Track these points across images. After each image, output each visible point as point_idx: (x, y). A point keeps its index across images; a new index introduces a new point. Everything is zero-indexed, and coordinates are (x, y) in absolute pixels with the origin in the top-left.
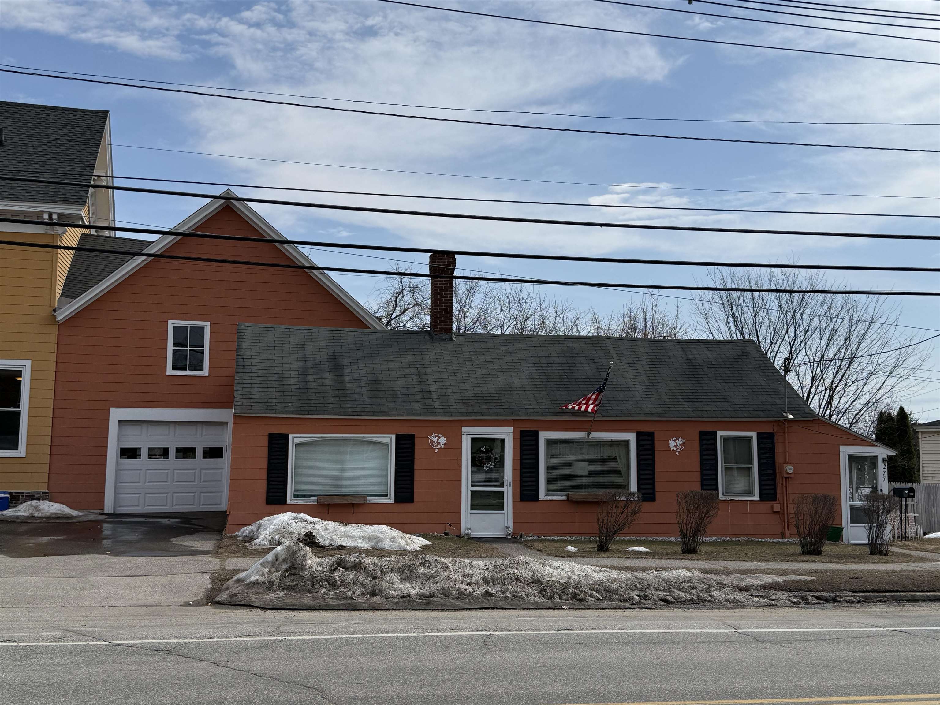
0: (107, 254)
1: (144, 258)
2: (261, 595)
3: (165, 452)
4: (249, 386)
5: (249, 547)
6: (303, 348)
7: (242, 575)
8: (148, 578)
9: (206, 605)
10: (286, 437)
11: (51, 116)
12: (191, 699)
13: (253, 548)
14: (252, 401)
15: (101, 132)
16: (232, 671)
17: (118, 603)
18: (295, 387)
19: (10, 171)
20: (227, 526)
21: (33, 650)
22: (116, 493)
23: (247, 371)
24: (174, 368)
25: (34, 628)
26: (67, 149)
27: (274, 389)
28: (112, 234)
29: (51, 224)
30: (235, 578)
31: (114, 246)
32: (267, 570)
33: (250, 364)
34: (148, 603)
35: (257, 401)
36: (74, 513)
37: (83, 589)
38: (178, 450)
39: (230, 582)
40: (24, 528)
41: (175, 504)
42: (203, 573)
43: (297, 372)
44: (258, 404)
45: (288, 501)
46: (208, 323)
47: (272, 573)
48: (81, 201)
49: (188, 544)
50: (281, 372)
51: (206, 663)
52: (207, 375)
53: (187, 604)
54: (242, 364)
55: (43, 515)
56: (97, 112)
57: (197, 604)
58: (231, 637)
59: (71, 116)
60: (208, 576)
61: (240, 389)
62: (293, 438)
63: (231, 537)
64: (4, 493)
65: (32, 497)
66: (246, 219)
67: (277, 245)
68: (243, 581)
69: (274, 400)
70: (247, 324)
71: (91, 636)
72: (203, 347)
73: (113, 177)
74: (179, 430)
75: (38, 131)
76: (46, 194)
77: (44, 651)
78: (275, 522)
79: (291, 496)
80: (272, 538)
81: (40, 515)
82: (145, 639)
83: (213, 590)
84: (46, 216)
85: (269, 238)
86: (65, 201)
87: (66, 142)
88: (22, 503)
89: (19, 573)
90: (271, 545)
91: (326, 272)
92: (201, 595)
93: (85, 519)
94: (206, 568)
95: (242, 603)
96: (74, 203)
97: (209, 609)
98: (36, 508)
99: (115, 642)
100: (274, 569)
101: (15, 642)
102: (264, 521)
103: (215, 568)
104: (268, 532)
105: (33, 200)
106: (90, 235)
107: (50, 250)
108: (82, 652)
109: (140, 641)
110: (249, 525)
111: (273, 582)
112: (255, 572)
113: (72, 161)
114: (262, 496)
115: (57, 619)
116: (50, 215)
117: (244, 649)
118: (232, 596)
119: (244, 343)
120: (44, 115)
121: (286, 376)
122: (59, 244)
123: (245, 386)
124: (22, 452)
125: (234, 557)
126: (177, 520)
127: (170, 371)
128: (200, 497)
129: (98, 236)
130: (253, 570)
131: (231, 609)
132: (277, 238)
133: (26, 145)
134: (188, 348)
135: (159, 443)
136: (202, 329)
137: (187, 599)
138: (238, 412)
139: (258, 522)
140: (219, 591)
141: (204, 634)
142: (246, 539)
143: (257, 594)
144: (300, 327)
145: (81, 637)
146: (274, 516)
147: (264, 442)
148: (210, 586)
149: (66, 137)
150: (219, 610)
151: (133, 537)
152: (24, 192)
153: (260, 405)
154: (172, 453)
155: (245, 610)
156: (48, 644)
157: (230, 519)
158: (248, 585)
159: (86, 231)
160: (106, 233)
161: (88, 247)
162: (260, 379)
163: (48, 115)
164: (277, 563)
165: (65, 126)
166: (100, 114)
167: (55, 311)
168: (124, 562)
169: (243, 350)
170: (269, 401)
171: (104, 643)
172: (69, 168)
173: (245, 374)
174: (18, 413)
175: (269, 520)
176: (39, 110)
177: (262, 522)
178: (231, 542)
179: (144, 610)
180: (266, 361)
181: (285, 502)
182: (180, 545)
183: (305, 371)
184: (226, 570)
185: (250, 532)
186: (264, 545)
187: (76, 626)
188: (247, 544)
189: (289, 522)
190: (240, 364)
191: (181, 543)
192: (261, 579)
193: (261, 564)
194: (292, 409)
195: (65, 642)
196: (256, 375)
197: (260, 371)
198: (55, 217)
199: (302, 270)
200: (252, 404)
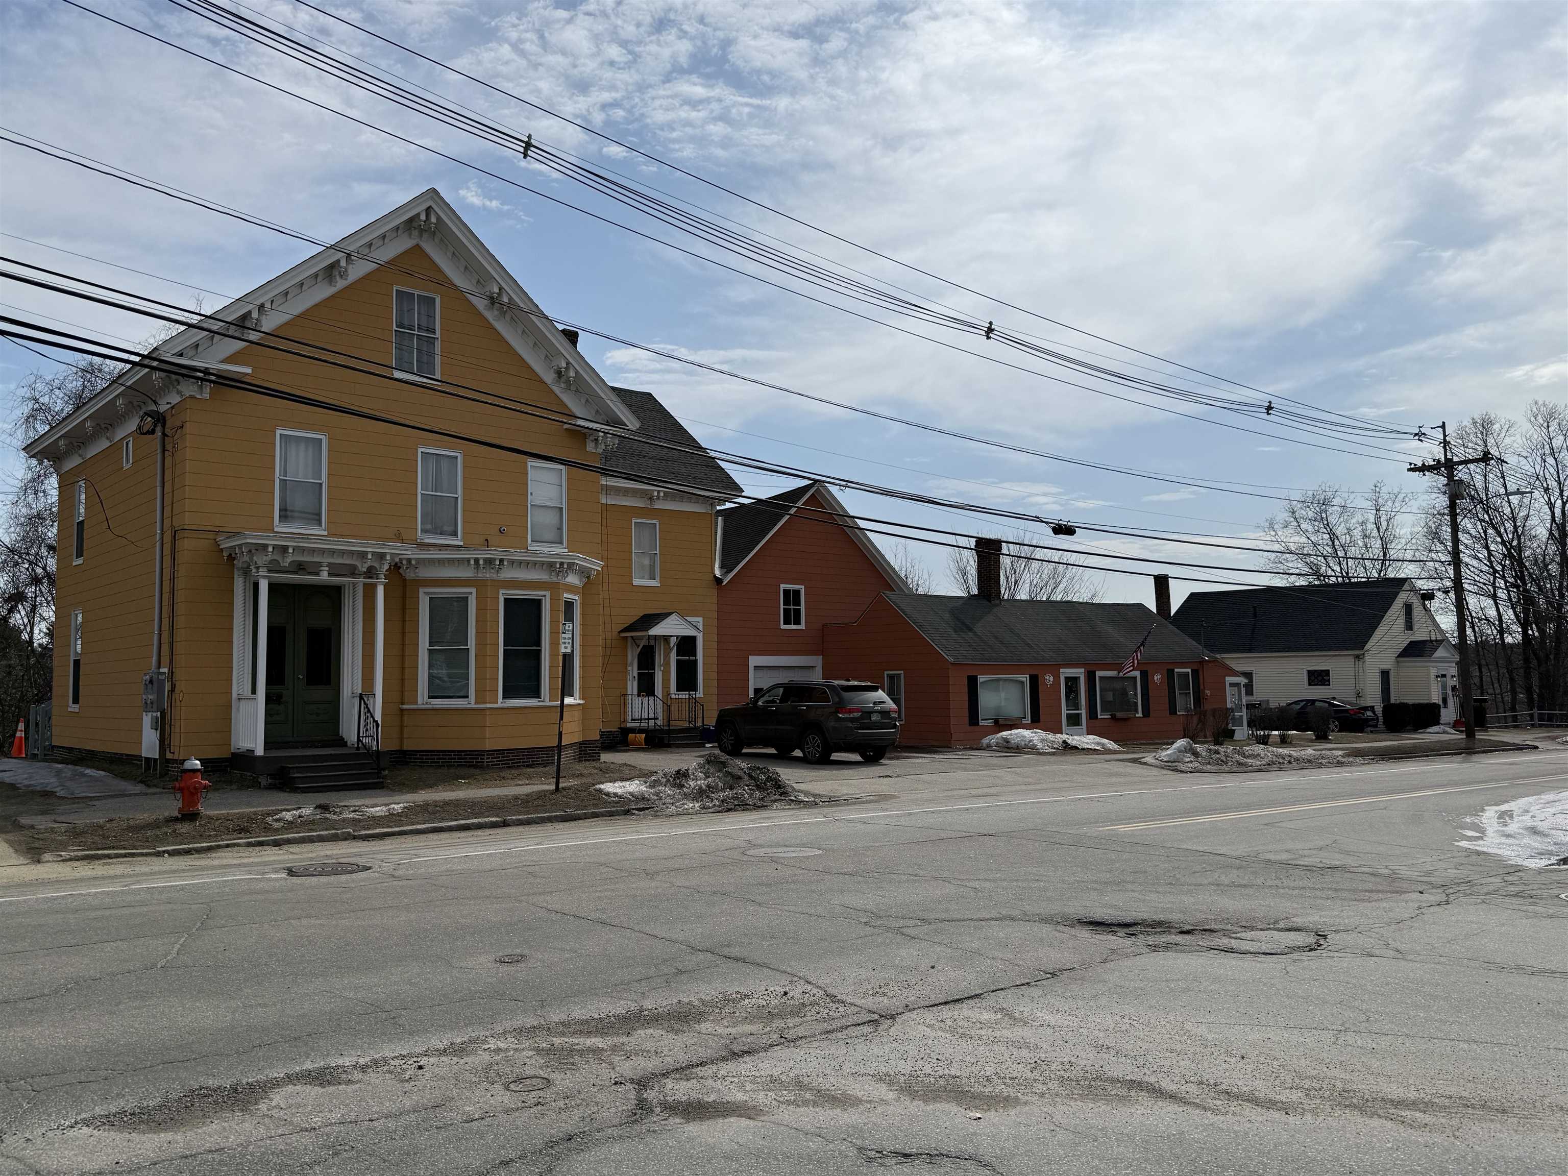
6: (934, 611)
10: (976, 677)
18: (961, 641)
23: (926, 629)
24: (784, 623)
33: (921, 624)
35: (954, 651)
43: (951, 630)
44: (958, 654)
45: (980, 723)
46: (803, 587)
50: (944, 630)
52: (804, 628)
62: (980, 678)
72: (800, 606)
79: (980, 719)
119: (902, 607)
121: (949, 633)
124: (700, 693)
127: (782, 626)
134: (792, 607)
136: (799, 591)
138: (952, 660)
147: (965, 682)
162: (939, 635)
169: (908, 613)
170: (961, 651)
174: (696, 662)
180: (928, 621)
183: (954, 629)
197: (933, 630)
200: (955, 654)
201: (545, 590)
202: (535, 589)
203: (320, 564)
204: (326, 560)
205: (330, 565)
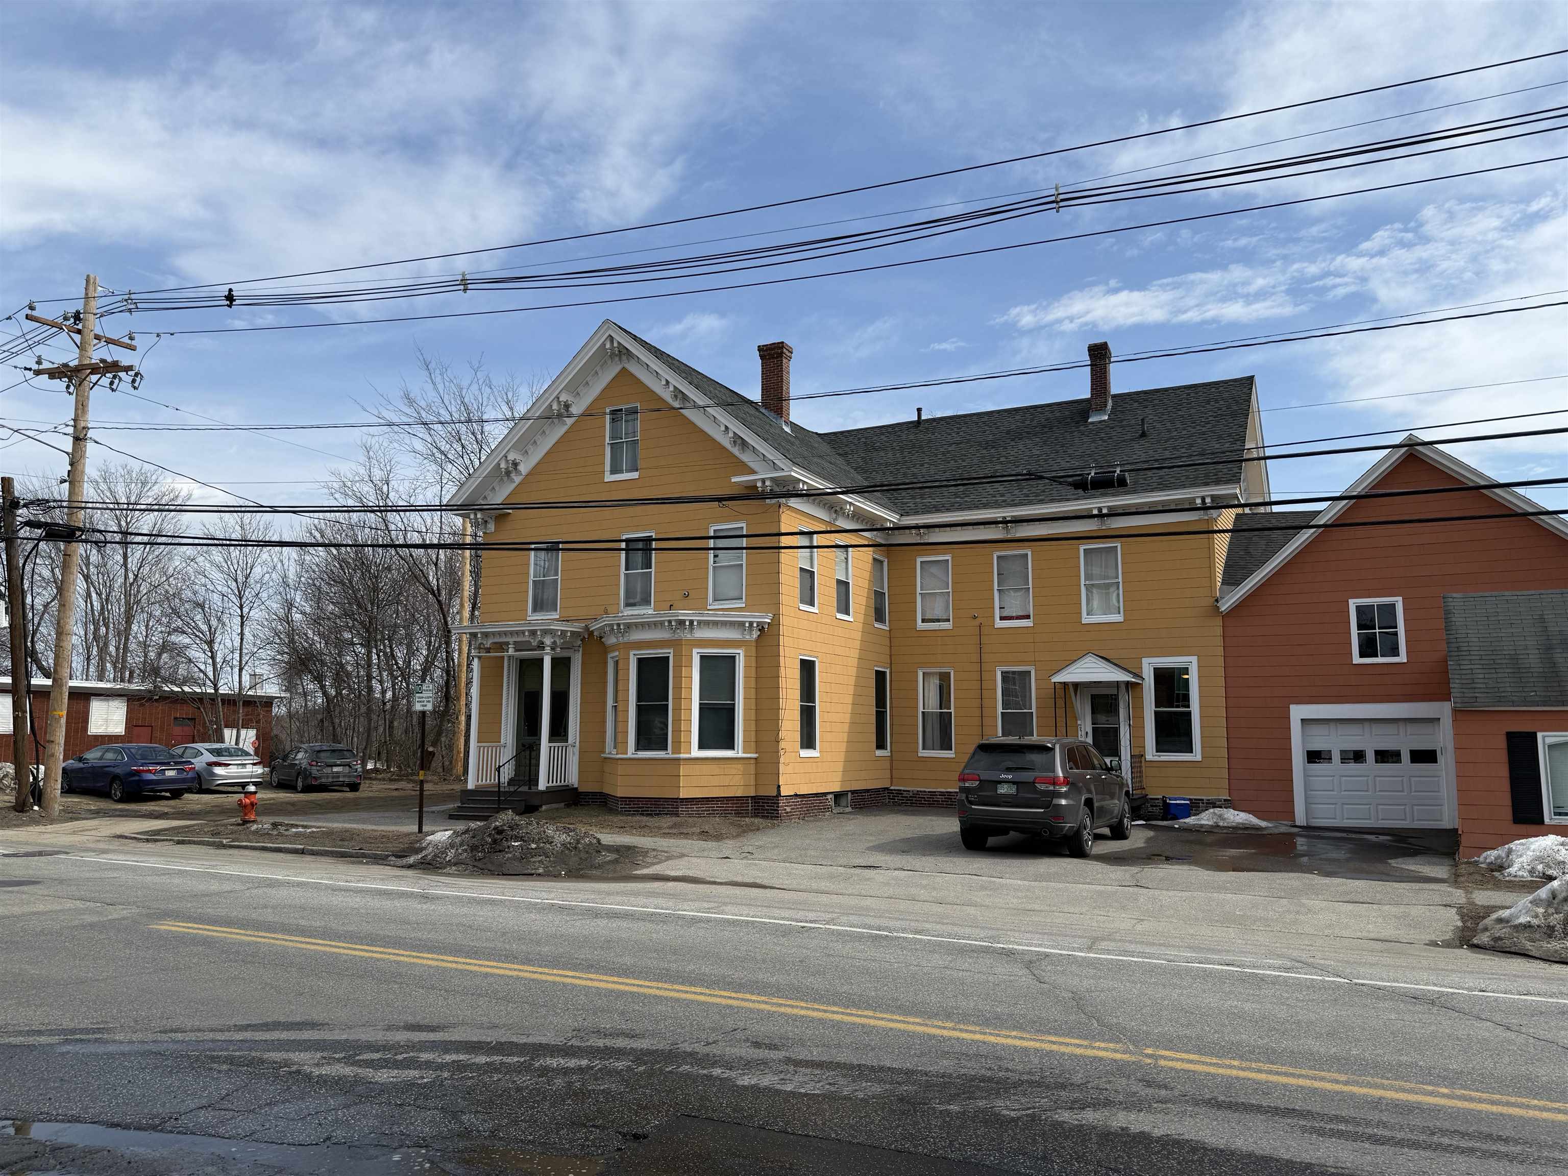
0: (1266, 533)
1: (1313, 530)
2: (1538, 943)
3: (1358, 756)
4: (1469, 672)
5: (1501, 877)
6: (1542, 619)
7: (1505, 913)
8: (1375, 906)
9: (1461, 947)
10: (1533, 736)
11: (1192, 395)
12: (1486, 1068)
13: (1507, 879)
14: (1476, 690)
15: (1249, 400)
16: (1532, 1040)
17: (1345, 933)
18: (1537, 670)
19: (1156, 460)
20: (1461, 848)
21: (1263, 979)
22: (1307, 803)
23: (1464, 653)
24: (1362, 656)
25: (1256, 954)
26: (1214, 426)
27: (1506, 675)
28: (1268, 509)
29: (1205, 508)
30: (1494, 916)
31: (1274, 523)
32: (1541, 910)
33: (1466, 644)
34: (1382, 937)
35: (1482, 690)
36: (1263, 824)
37: (1298, 912)
38: (1378, 753)
39: (1488, 921)
40: (1209, 839)
41: (1346, 816)
42: (1445, 906)
43: (1537, 651)
44: (1485, 695)
45: (1547, 820)
46: (1400, 599)
47: (1549, 915)
48: (1235, 479)
49: (1412, 868)
50: (1513, 652)
51: (1489, 1023)
52: (1405, 661)
53: (1434, 944)
54: (1455, 645)
55: (1229, 825)
56: (1241, 379)
57: (1447, 944)
58: (1512, 994)
59: (1213, 390)
60: (1454, 911)
61: (1457, 677)
62: (1544, 737)
63: (1468, 863)
64: (1184, 799)
65: (1213, 804)
66: (1438, 466)
67: (1484, 491)
68: (1508, 922)
69: (1509, 689)
70: (1455, 595)
71: (1323, 970)
72: (1396, 627)
73: (1264, 447)
74: (1377, 729)
75: (1180, 413)
76: (1196, 478)
77: (1275, 981)
78: (1533, 847)
79: (1550, 813)
80: (1533, 868)
81: (1225, 824)
82: (1394, 981)
83: (1464, 929)
84: (1199, 501)
85: (1471, 484)
86: (1218, 482)
87: (1211, 418)
88: (1203, 811)
89: (1221, 888)
90: (1532, 876)
91: (1561, 516)
92: (1450, 934)
93: (1276, 831)
94: (1447, 900)
95: (1513, 950)
96: (1228, 482)
97: (1464, 952)
98: (1220, 816)
99: (1357, 981)
100: (1551, 910)
101: (1238, 966)
102: (1516, 845)
103: (1460, 902)
104: (1524, 859)
105: (1184, 486)
106: (1244, 514)
107: (1206, 536)
108: (1320, 989)
109: (1389, 984)
110: (1494, 849)
111: (1553, 927)
112: (1524, 911)
113: (1220, 437)
114: (1507, 812)
115: (1278, 945)
116: (1203, 499)
117: (1537, 1012)
118: (1497, 939)
119: (1454, 619)
120: (1185, 396)
121: (1522, 657)
122: (1215, 528)
123: (1464, 672)
124: (1197, 755)
125: (1481, 889)
126: (1388, 838)
127: (1357, 659)
128: (1413, 812)
129: (1253, 514)
130: (1520, 908)
131: (1497, 956)
132: (1483, 483)
133: (1169, 431)
134: (1377, 631)
135: (1353, 743)
136: (1393, 606)
137: (1433, 938)
138: (1458, 705)
139: (1507, 846)
140: (1474, 931)
141: (1472, 984)
142: (1493, 867)
143: (1532, 940)
144: (1533, 592)
145: (1314, 971)
146: (1530, 839)
147: (1502, 743)
148: (1460, 924)
149: (1210, 413)
150: (1482, 956)
151: (1341, 854)
152: (1172, 480)
153: (1489, 695)
154: (1370, 756)
155: (1519, 960)
156: (1277, 973)
157: (1464, 841)
158: (1516, 927)
159: (1239, 510)
160: (1262, 510)
161: (1244, 527)
162: (1482, 662)
163: (1188, 394)
164: (1556, 902)
165: (1208, 402)
166: (1244, 381)
167: (1217, 601)
168: (1338, 885)
169: (1454, 628)
170: (1501, 690)
171: (1343, 980)
172: (1217, 446)
173: (1461, 658)
174: (1189, 713)
175: (1522, 844)
176: (1178, 392)
177: (1512, 845)
178: (1472, 869)
179: (1378, 946)
180: (1490, 640)
181: (1541, 822)
182: (1402, 869)
183: (1549, 648)
184: (1476, 905)
185: (1496, 859)
186: (1523, 877)
187: (1304, 956)
188: (1496, 874)
189: (1556, 848)
190: (1453, 645)
191: (1403, 866)
192: (1535, 922)
193: (1531, 902)
194: (1537, 699)
195: (1295, 973)
196: (1478, 657)
197: (1482, 653)
198: (1208, 500)
199: (1523, 518)
200: (1477, 695)
201: (669, 648)
202: (662, 647)
203: (507, 644)
204: (511, 640)
205: (515, 643)
